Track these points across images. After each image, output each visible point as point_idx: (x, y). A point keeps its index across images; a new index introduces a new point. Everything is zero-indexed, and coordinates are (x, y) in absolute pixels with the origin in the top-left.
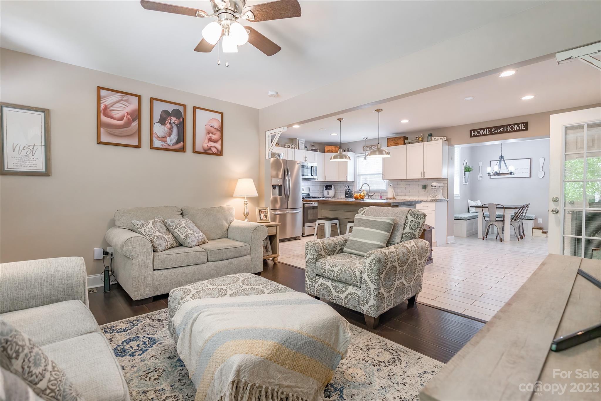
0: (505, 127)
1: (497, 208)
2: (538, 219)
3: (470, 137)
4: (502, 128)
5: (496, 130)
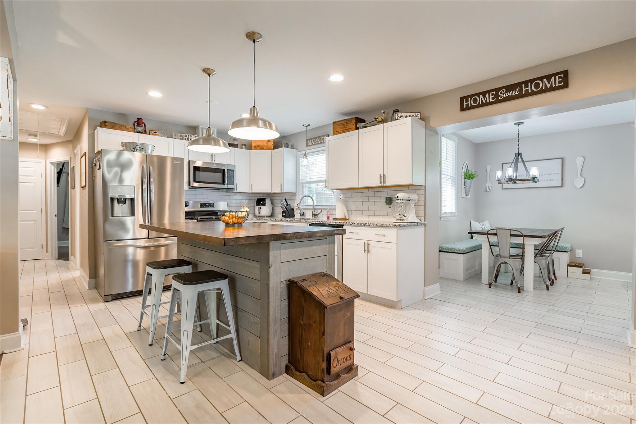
0: (523, 85)
1: (511, 235)
2: (575, 251)
3: (461, 111)
4: (518, 88)
5: (506, 92)
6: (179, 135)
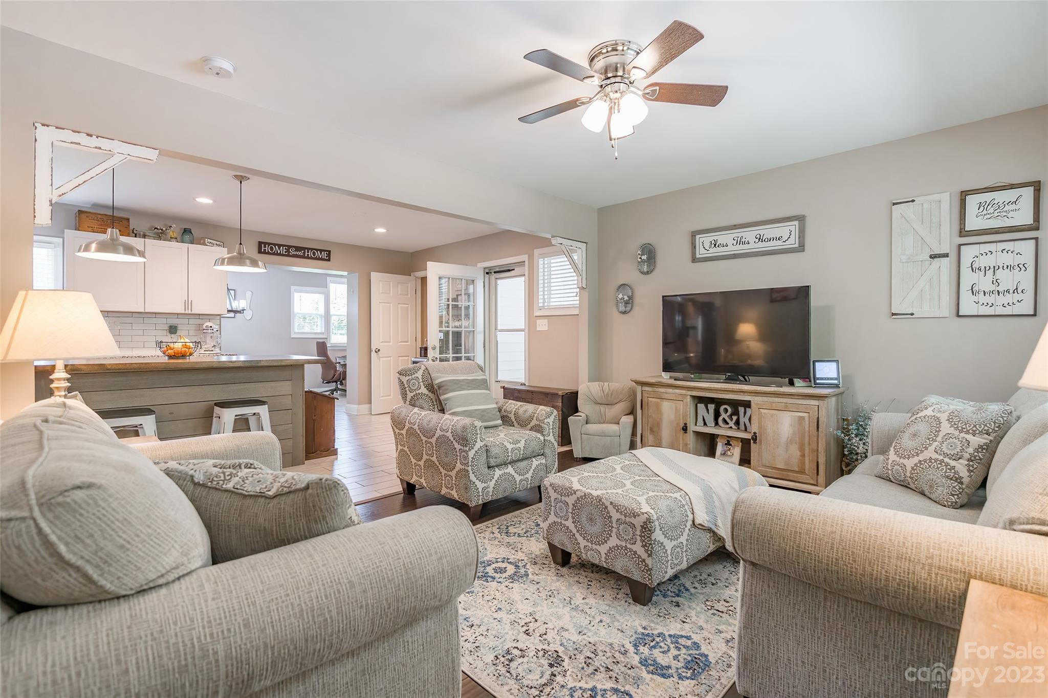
0: (306, 250)
3: (258, 252)
4: (303, 251)
5: (295, 251)
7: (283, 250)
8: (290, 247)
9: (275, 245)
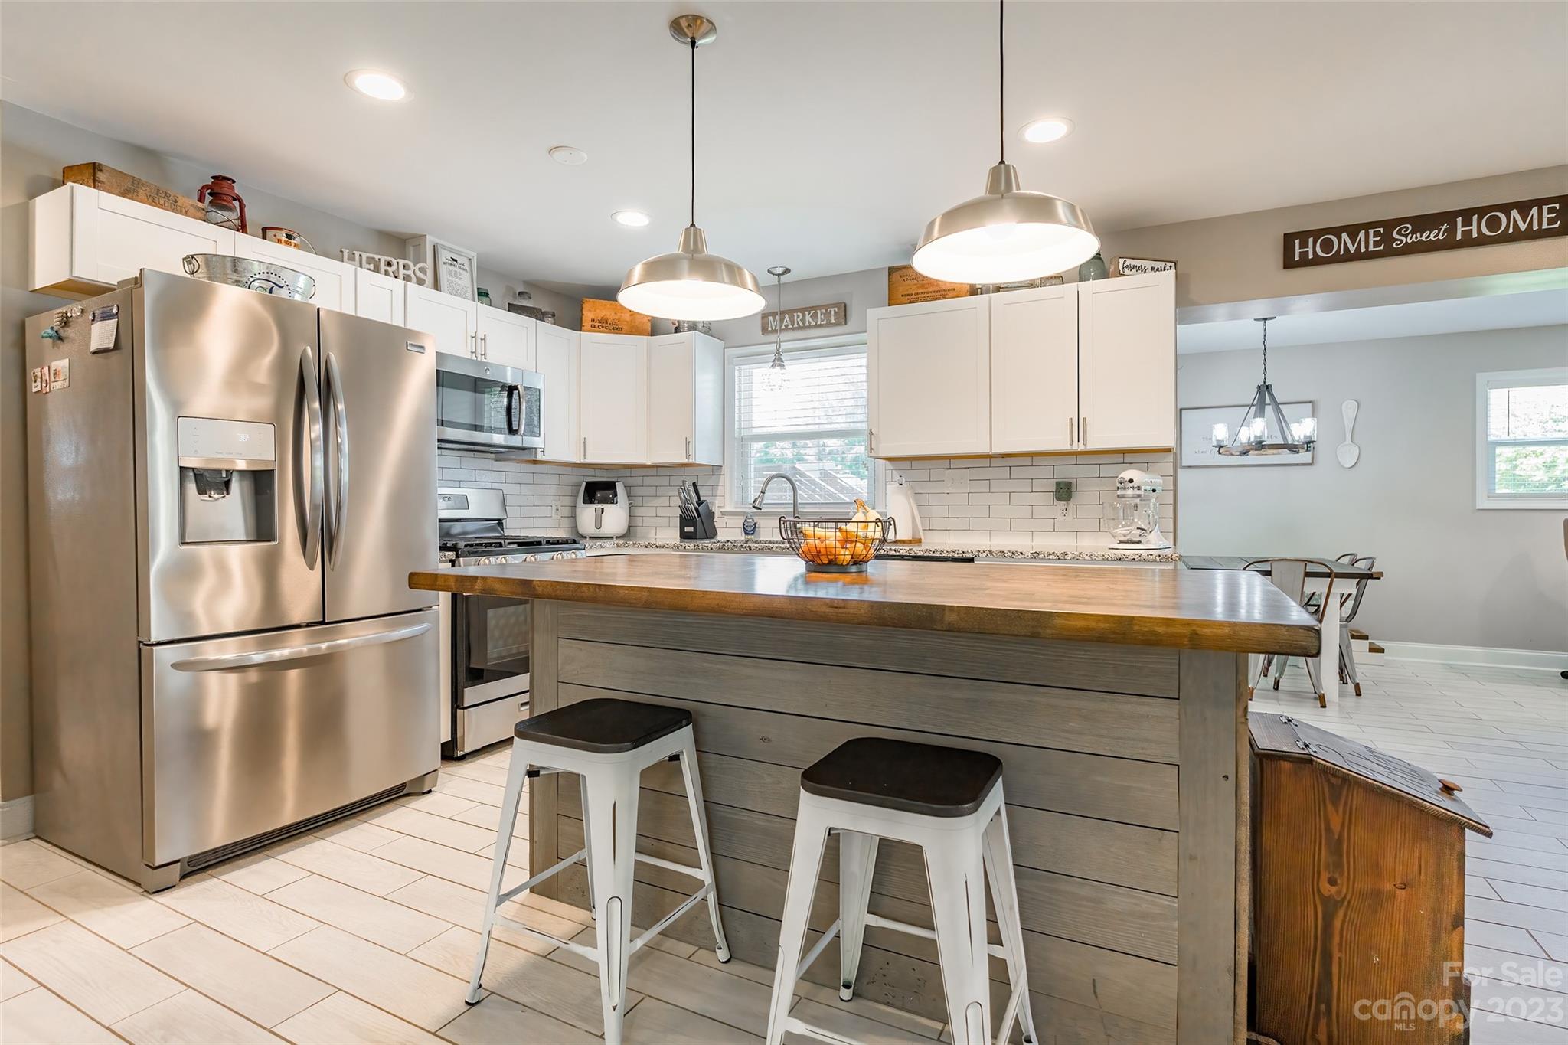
0: (1459, 220)
1: (1308, 575)
3: (1285, 267)
4: (1445, 226)
5: (1413, 232)
6: (365, 256)
7: (1368, 241)
8: (1389, 225)
9: (1337, 231)
